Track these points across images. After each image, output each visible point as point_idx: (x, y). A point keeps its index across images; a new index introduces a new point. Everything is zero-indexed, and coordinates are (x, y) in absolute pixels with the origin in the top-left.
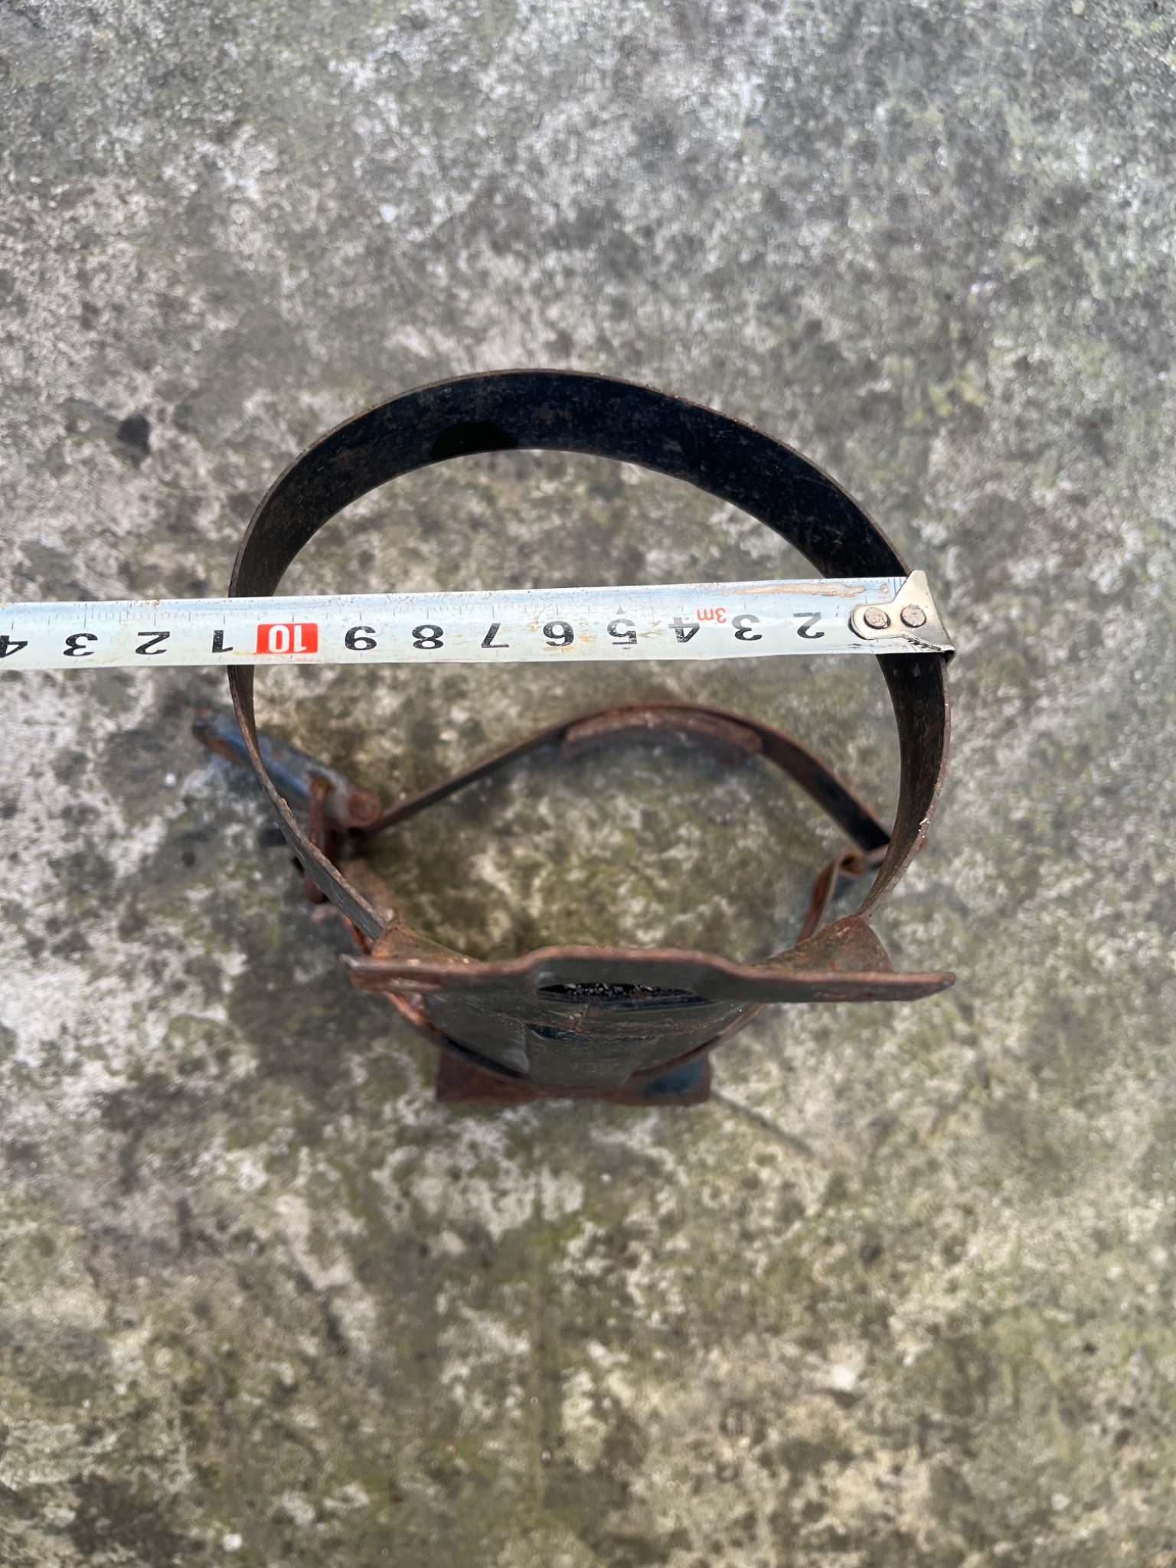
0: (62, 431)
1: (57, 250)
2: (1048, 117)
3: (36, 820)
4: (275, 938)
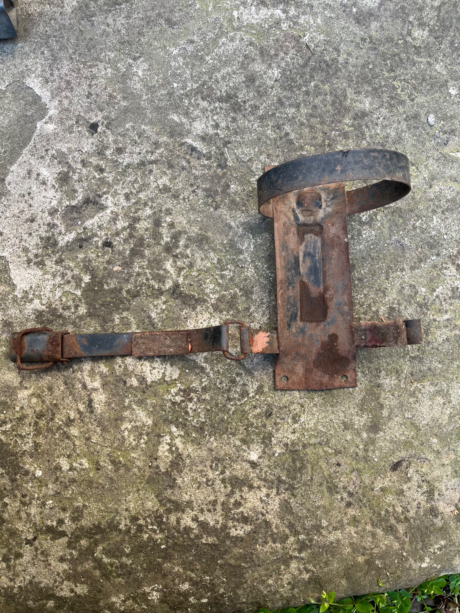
0: (75, 123)
1: (85, 78)
2: (359, 93)
3: (39, 225)
4: (101, 274)
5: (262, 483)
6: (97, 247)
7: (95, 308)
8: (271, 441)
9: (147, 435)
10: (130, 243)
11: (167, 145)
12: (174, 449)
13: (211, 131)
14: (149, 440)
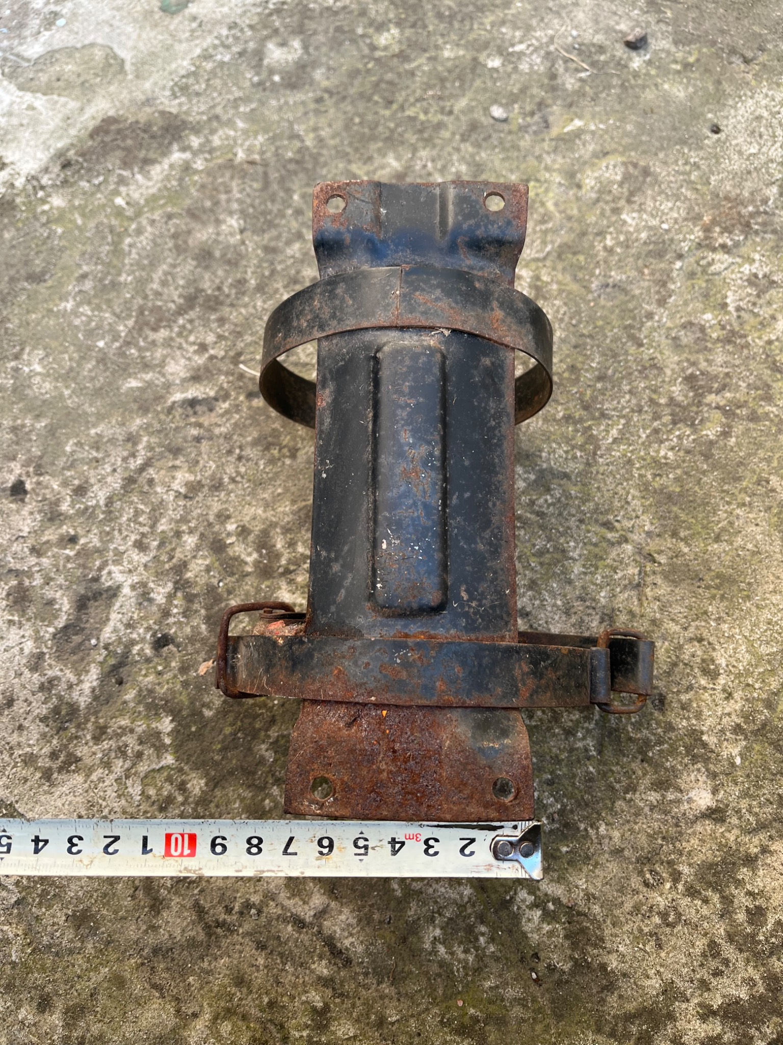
4: (184, 698)
5: (763, 836)
6: (148, 660)
7: (216, 764)
8: (705, 745)
9: (482, 922)
10: (196, 611)
11: (147, 428)
12: (551, 906)
13: (200, 360)
14: (494, 929)
